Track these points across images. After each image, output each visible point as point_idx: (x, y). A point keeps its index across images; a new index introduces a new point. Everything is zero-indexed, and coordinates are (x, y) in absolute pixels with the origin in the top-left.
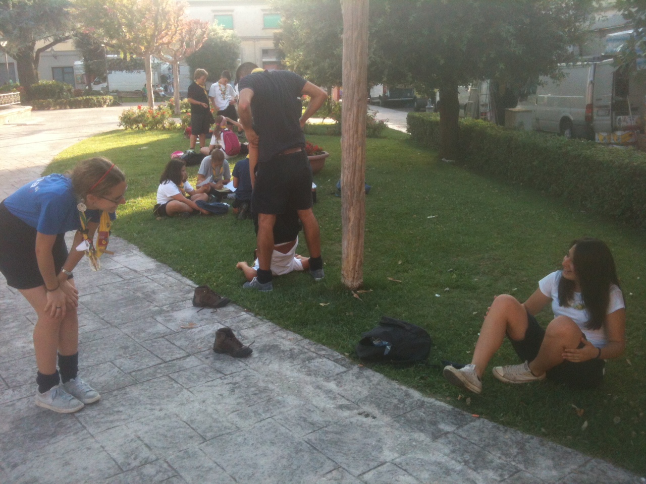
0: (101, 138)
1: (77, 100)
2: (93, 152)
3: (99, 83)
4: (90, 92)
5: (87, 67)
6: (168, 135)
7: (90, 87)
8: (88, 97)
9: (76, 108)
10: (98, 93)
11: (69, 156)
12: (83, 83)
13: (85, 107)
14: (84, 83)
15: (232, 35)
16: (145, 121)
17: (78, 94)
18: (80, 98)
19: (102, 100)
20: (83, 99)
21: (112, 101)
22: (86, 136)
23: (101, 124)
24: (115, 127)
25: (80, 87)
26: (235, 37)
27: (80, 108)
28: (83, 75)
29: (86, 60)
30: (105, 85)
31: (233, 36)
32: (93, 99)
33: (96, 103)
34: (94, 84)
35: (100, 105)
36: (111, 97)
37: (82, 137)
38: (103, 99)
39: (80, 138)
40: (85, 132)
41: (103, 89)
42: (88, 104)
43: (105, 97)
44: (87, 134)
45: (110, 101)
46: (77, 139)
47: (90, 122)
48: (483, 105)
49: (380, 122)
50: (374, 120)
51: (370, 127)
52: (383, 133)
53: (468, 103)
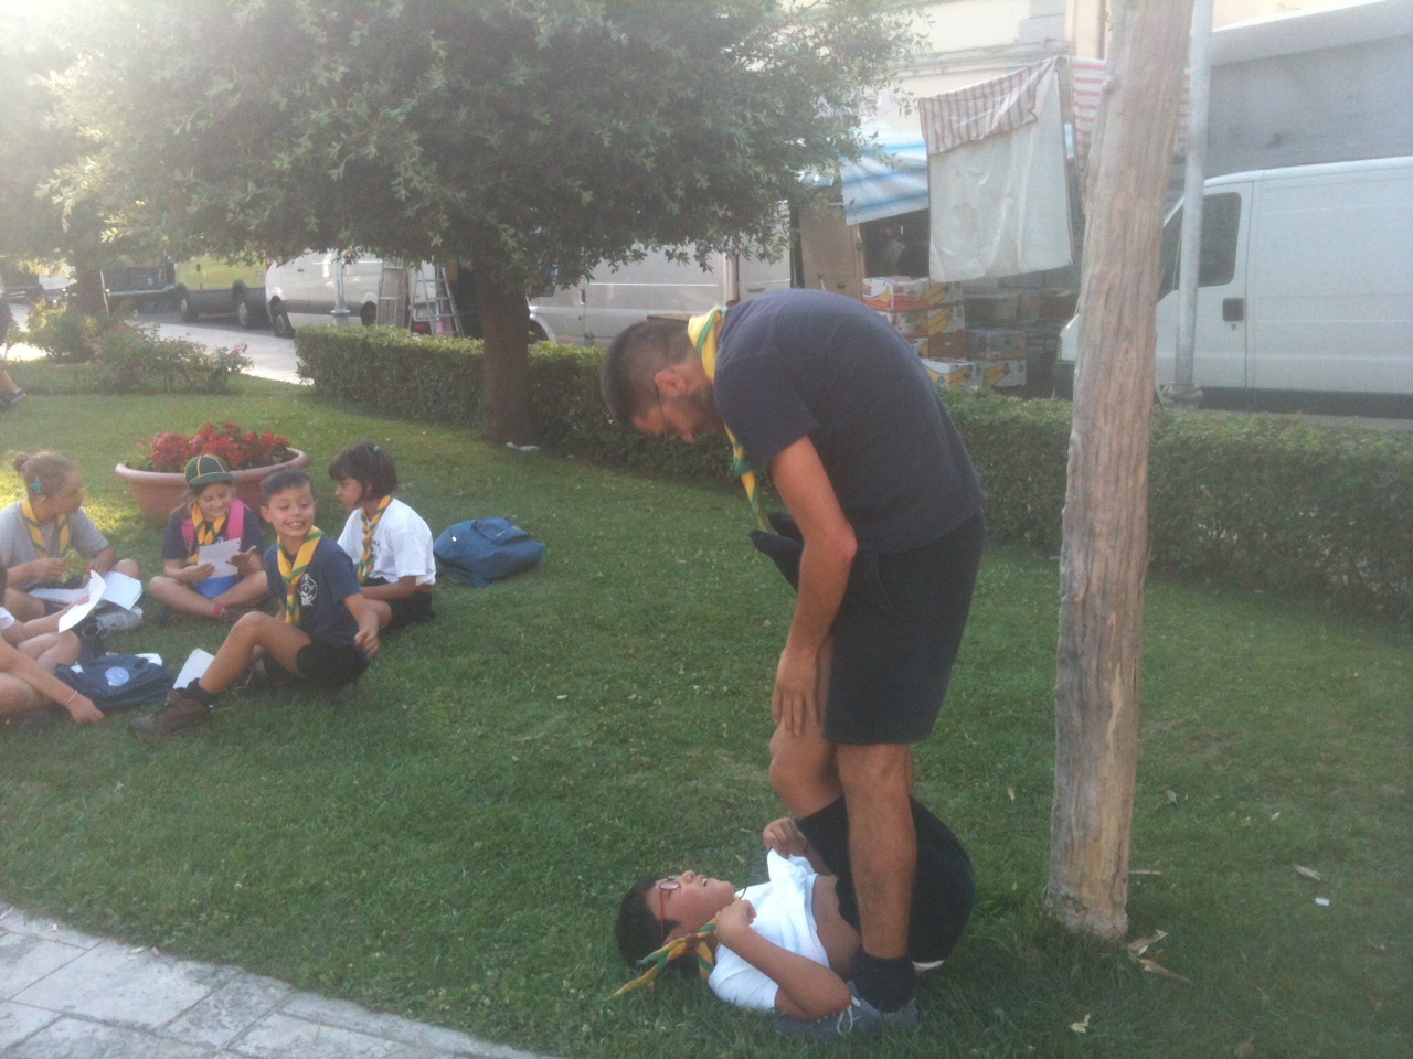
48: (421, 306)
49: (221, 352)
50: (205, 347)
51: (198, 367)
52: (231, 381)
53: (380, 301)
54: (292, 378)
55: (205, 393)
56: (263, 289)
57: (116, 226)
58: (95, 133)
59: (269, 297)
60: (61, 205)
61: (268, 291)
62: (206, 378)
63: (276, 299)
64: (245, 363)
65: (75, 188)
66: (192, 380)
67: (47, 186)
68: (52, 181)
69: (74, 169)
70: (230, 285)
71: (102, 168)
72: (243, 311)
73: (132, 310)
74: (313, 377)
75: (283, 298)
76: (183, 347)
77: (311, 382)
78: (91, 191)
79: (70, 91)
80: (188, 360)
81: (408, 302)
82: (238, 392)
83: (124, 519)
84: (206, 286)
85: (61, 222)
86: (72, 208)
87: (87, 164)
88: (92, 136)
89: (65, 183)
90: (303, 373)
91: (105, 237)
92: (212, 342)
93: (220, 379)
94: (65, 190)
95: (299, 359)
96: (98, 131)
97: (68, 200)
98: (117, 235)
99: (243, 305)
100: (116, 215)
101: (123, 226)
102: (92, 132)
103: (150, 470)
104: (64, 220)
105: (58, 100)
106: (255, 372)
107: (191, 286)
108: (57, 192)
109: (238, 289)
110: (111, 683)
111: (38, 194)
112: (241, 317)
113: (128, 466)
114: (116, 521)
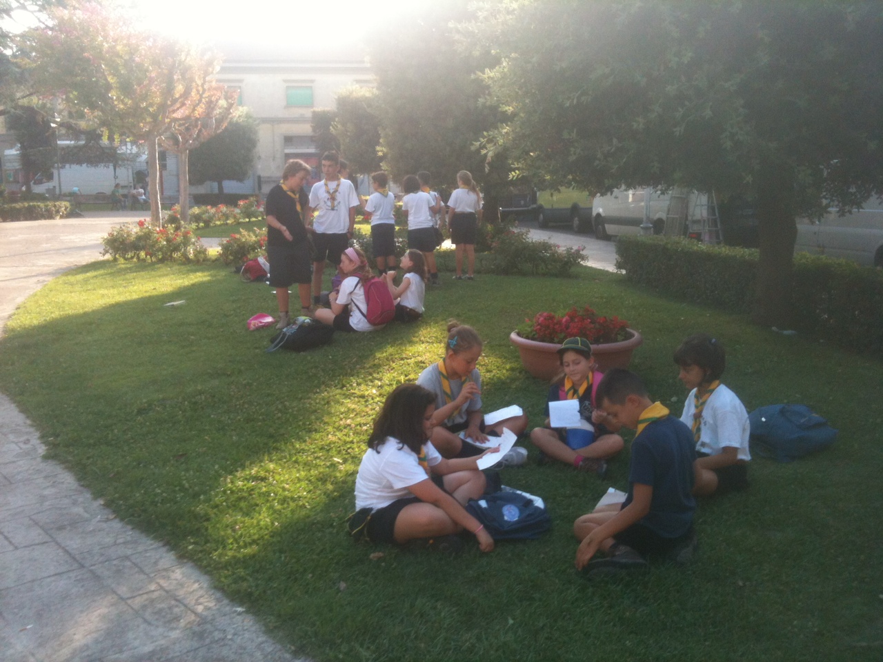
0: (80, 277)
1: (14, 207)
2: (81, 311)
3: (39, 182)
4: (29, 196)
5: (26, 159)
6: (206, 274)
7: (29, 188)
8: (31, 204)
9: (12, 221)
10: (41, 197)
11: (35, 322)
12: (16, 182)
13: (26, 219)
14: (18, 182)
15: (247, 114)
16: (153, 246)
17: (13, 198)
18: (18, 205)
19: (53, 208)
20: (24, 207)
21: (68, 209)
22: (49, 274)
23: (65, 249)
24: (98, 257)
25: (14, 188)
26: (251, 117)
27: (18, 219)
28: (16, 170)
29: (23, 148)
30: (50, 185)
31: (248, 116)
32: (39, 206)
33: (44, 213)
34: (35, 183)
35: (49, 215)
36: (68, 204)
37: (42, 275)
38: (55, 206)
39: (41, 278)
40: (44, 266)
41: (48, 190)
42: (31, 215)
43: (57, 203)
44: (46, 269)
45: (65, 210)
46: (35, 279)
47: (45, 246)
48: (697, 222)
49: (569, 250)
50: (559, 247)
51: (555, 258)
52: (573, 269)
53: (667, 218)
54: (611, 268)
55: (556, 276)
56: (591, 209)
57: (518, 169)
58: (509, 109)
59: (594, 214)
60: (486, 155)
61: (594, 209)
62: (558, 267)
63: (599, 215)
64: (583, 258)
65: (495, 144)
66: (549, 267)
67: (478, 143)
68: (482, 140)
69: (496, 131)
70: (569, 206)
71: (513, 131)
72: (576, 221)
73: (515, 220)
74: (625, 269)
75: (603, 215)
76: (546, 246)
77: (624, 272)
78: (505, 146)
79: (496, 81)
80: (548, 255)
81: (687, 219)
82: (576, 277)
83: (512, 369)
84: (556, 206)
85: (484, 167)
86: (492, 157)
87: (503, 128)
88: (506, 111)
89: (490, 141)
90: (619, 266)
91: (511, 176)
92: (563, 242)
93: (567, 267)
94: (488, 146)
95: (617, 256)
96: (511, 108)
97: (490, 152)
98: (518, 176)
99: (576, 219)
100: (518, 162)
101: (523, 169)
102: (507, 108)
103: (533, 339)
104: (486, 165)
105: (488, 87)
106: (590, 263)
107: (547, 206)
108: (484, 147)
109: (575, 208)
110: (506, 518)
111: (473, 148)
112: (575, 226)
113: (519, 334)
114: (507, 370)
